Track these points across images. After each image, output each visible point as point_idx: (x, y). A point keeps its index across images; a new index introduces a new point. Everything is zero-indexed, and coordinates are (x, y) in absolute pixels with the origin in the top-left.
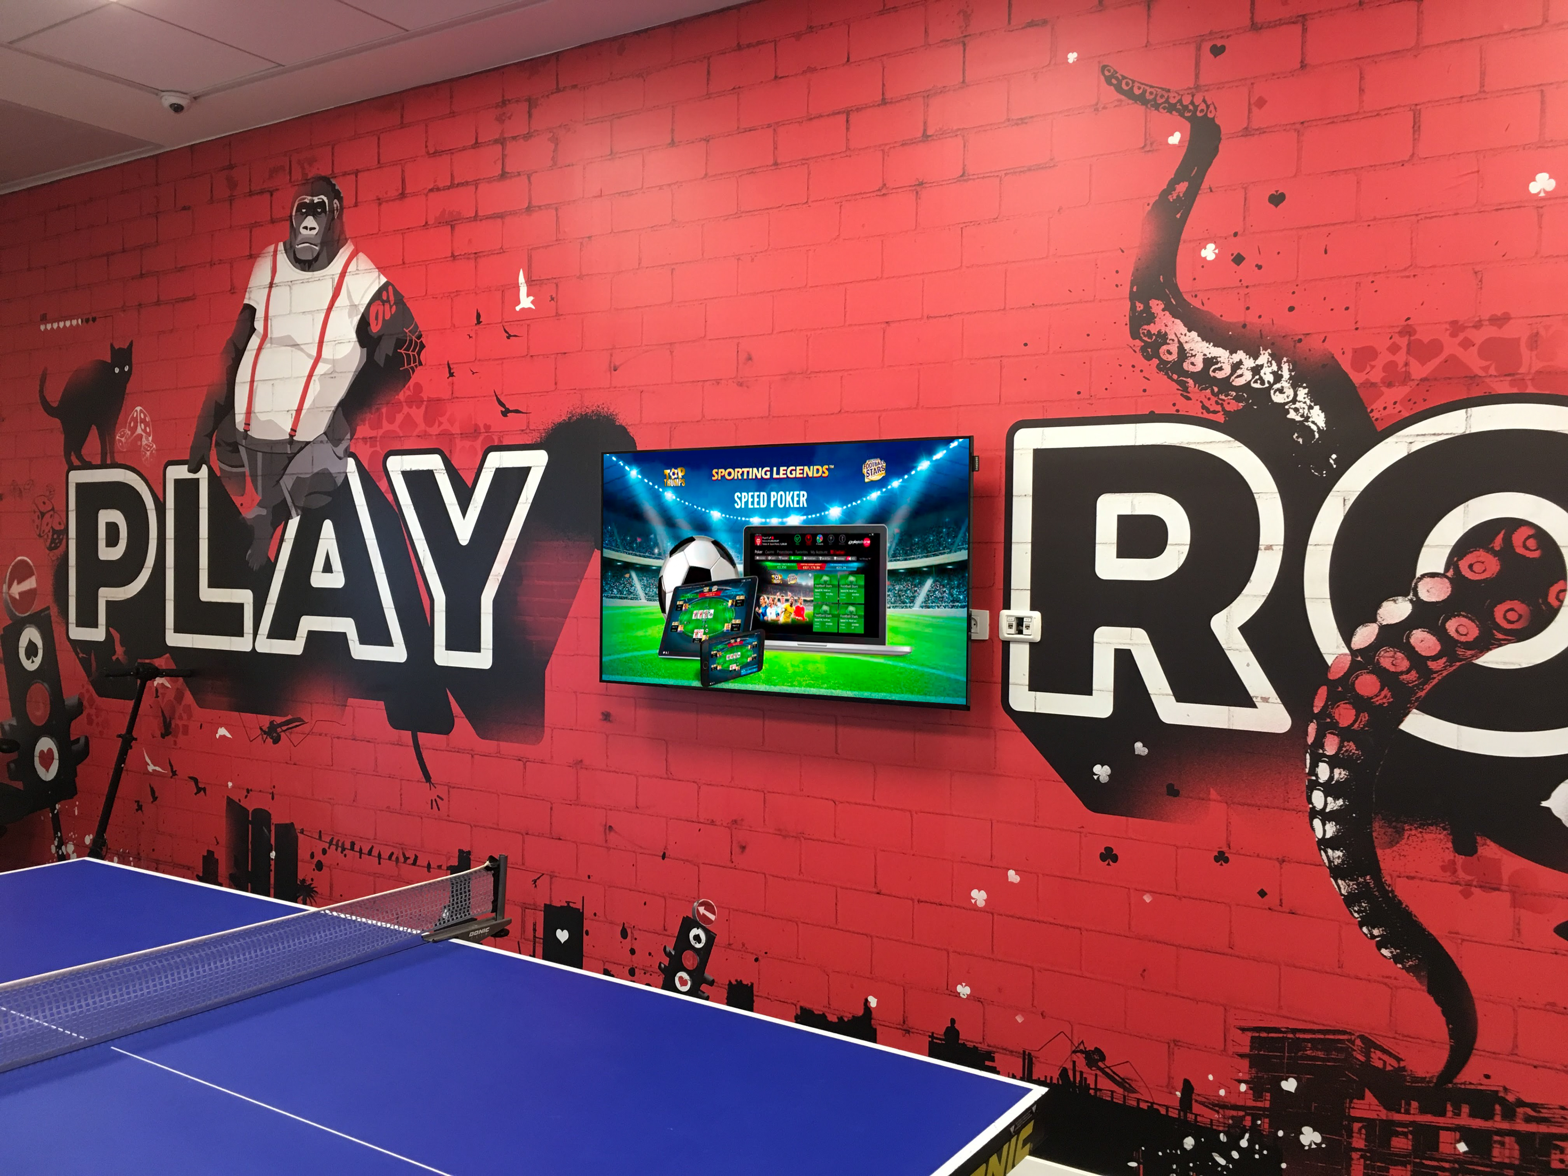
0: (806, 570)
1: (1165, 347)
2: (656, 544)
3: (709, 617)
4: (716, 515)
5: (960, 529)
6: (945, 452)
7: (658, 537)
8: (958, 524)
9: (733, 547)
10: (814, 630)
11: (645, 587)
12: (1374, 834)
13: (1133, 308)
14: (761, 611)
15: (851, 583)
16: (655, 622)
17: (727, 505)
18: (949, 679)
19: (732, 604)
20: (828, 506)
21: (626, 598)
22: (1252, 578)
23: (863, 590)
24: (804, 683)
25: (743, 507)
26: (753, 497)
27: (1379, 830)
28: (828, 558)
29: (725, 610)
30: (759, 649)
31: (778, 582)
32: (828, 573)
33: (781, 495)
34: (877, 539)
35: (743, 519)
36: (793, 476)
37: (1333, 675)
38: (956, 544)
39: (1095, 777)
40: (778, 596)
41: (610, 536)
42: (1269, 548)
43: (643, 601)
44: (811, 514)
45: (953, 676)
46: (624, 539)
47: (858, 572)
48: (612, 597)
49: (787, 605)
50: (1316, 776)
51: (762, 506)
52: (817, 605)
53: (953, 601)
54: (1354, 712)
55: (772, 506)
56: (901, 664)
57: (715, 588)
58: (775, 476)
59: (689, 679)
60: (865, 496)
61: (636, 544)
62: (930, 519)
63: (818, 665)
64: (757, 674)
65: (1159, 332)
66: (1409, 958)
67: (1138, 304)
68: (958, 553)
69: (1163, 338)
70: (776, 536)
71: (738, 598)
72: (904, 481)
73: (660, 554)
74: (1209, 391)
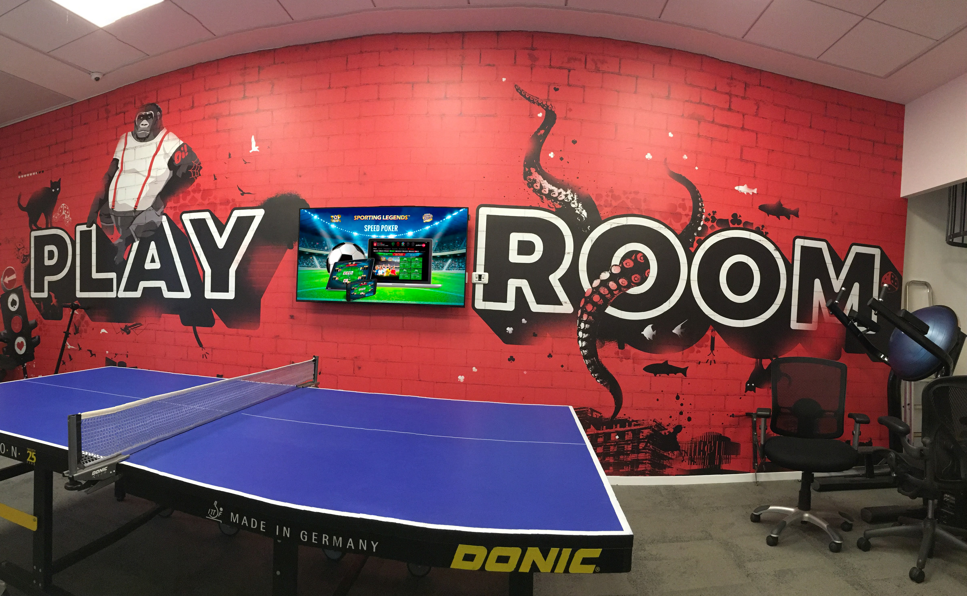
0: (396, 256)
1: (535, 185)
2: (326, 245)
3: (351, 274)
4: (355, 234)
5: (463, 241)
6: (458, 213)
7: (327, 243)
8: (462, 239)
9: (363, 247)
10: (400, 279)
11: (320, 262)
12: (597, 344)
13: (525, 169)
14: (375, 271)
15: (417, 261)
16: (325, 276)
17: (361, 230)
18: (457, 296)
19: (362, 269)
20: (407, 231)
21: (310, 267)
22: (563, 263)
23: (421, 264)
24: (395, 299)
25: (368, 231)
26: (373, 227)
27: (598, 344)
28: (407, 251)
29: (359, 271)
30: (374, 287)
31: (384, 260)
32: (406, 257)
33: (386, 227)
34: (428, 244)
35: (368, 236)
36: (392, 219)
37: (586, 295)
38: (461, 247)
39: (507, 332)
40: (384, 266)
41: (303, 242)
42: (569, 253)
43: (319, 268)
44: (399, 234)
45: (459, 295)
46: (310, 243)
47: (420, 256)
48: (303, 267)
49: (388, 269)
50: (580, 327)
51: (377, 231)
52: (401, 269)
53: (459, 268)
54: (592, 307)
55: (382, 230)
56: (437, 291)
57: (354, 263)
58: (383, 219)
59: (340, 298)
60: (424, 228)
61: (316, 245)
62: (451, 237)
63: (401, 292)
64: (373, 296)
65: (534, 179)
66: (604, 382)
67: (526, 168)
68: (462, 250)
69: (535, 181)
70: (383, 243)
71: (365, 267)
72: (440, 222)
73: (328, 249)
74: (550, 201)
